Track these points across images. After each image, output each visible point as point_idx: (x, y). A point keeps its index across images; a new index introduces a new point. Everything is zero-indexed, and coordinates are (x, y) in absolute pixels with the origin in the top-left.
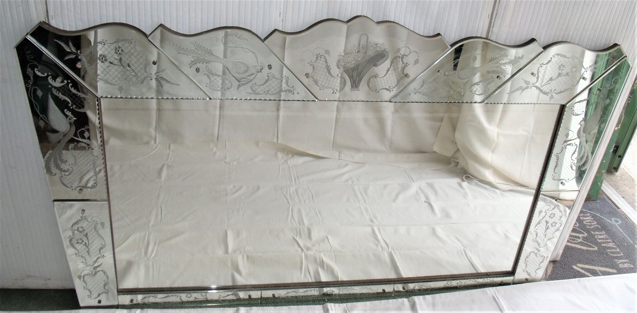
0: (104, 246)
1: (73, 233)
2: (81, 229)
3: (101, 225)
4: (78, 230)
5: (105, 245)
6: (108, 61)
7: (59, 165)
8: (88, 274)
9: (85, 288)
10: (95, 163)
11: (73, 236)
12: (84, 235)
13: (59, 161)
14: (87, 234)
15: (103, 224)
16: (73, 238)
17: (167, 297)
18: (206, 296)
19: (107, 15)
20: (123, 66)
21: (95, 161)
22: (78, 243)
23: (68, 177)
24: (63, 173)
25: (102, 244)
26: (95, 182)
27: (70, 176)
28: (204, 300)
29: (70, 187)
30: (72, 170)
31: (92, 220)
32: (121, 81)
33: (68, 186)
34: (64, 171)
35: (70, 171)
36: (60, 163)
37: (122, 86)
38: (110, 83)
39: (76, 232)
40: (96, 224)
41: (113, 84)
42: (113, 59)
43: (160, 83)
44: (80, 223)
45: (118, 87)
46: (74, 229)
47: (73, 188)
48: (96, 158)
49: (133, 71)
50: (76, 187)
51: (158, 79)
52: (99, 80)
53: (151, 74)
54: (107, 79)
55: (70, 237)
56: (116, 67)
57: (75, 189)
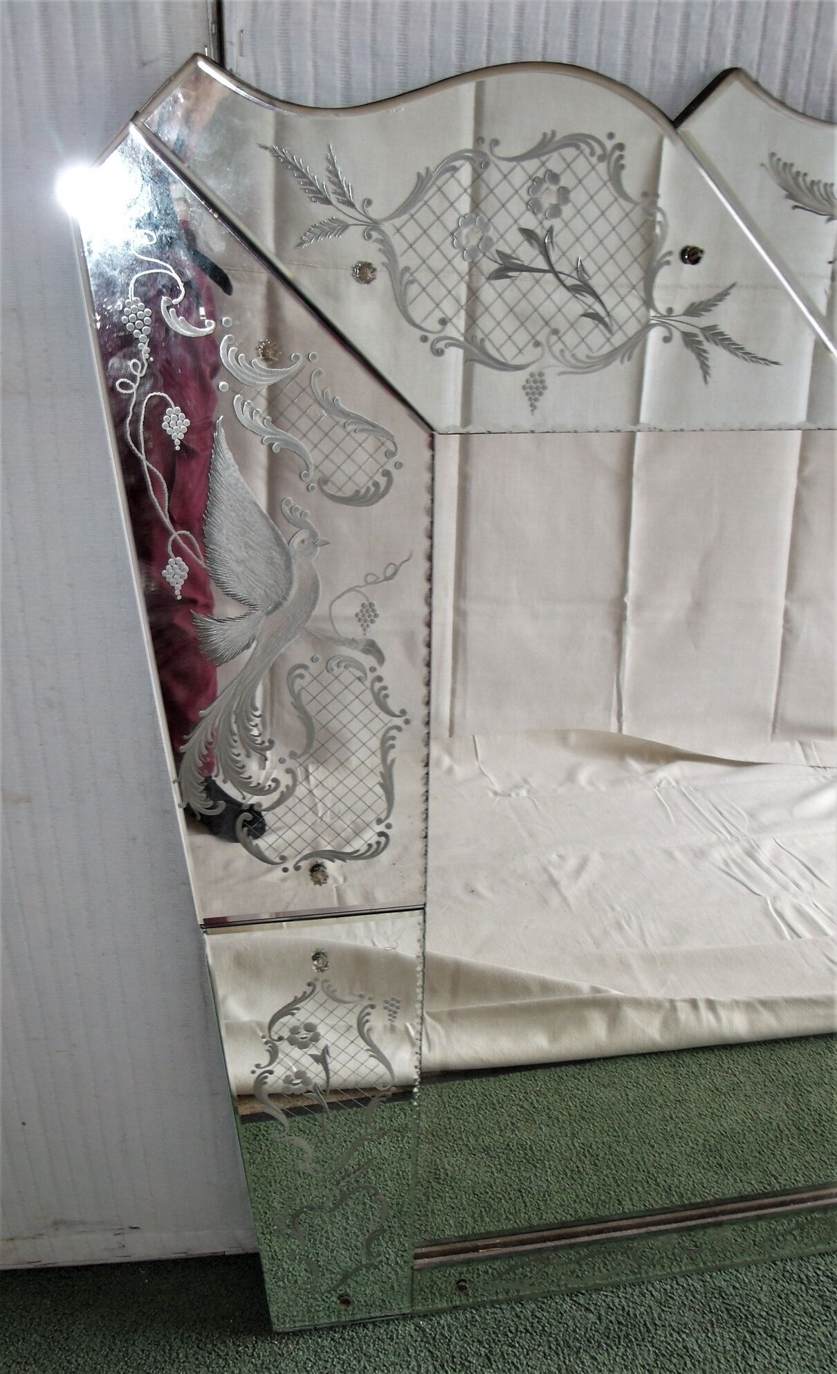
1: (274, 1052)
2: (304, 1035)
3: (386, 1008)
4: (292, 1041)
6: (493, 250)
7: (238, 762)
10: (391, 742)
11: (270, 1064)
12: (314, 1057)
13: (238, 744)
14: (326, 1051)
15: (393, 1007)
16: (271, 1072)
19: (490, 27)
20: (556, 274)
21: (393, 733)
26: (381, 828)
29: (277, 860)
30: (290, 782)
31: (351, 995)
32: (539, 349)
33: (271, 854)
35: (282, 788)
36: (243, 753)
37: (541, 374)
38: (490, 357)
39: (284, 1046)
40: (366, 1008)
41: (503, 366)
42: (515, 238)
43: (701, 355)
44: (302, 1011)
45: (522, 376)
46: (276, 1037)
47: (290, 865)
48: (399, 721)
49: (597, 297)
50: (300, 856)
51: (696, 335)
52: (447, 346)
53: (670, 310)
54: (482, 340)
55: (259, 1071)
56: (525, 279)
57: (297, 868)
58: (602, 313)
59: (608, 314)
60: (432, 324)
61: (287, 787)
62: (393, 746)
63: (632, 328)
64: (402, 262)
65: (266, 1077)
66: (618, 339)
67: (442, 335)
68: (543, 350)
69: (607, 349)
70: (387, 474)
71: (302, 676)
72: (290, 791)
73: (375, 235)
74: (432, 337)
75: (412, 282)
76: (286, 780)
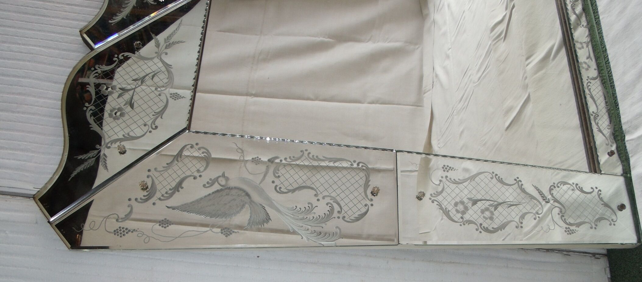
0: (494, 175)
1: (470, 222)
2: (461, 207)
3: (447, 171)
4: (463, 213)
5: (493, 173)
6: (123, 107)
7: (317, 218)
8: (561, 215)
9: (594, 226)
10: (315, 157)
11: (476, 224)
12: (473, 205)
14: (470, 199)
15: (446, 168)
16: (481, 224)
17: (592, 97)
18: (581, 43)
20: (136, 88)
21: (311, 156)
22: (491, 218)
23: (345, 208)
24: (336, 214)
25: (492, 178)
27: (342, 204)
28: (590, 46)
29: (367, 207)
30: (329, 198)
31: (439, 185)
32: (162, 94)
33: (364, 210)
34: (332, 210)
35: (331, 202)
36: (313, 215)
37: (171, 94)
38: (162, 110)
39: (467, 217)
40: (447, 180)
41: (166, 107)
42: (121, 100)
43: (174, 43)
44: (447, 207)
45: (170, 100)
46: (461, 220)
47: (369, 203)
48: (306, 153)
49: (147, 75)
50: (366, 198)
51: (167, 45)
52: (154, 124)
53: (156, 53)
54: (155, 113)
55: (480, 230)
56: (136, 98)
57: (372, 200)
58: (153, 74)
59: (153, 72)
60: (145, 129)
61: (331, 199)
62: (317, 157)
63: (160, 65)
64: (121, 137)
65: (484, 227)
66: (163, 69)
67: (150, 126)
68: (162, 93)
69: (166, 73)
70: (199, 149)
71: (280, 188)
72: (333, 198)
73: (109, 145)
74: (150, 129)
75: (128, 134)
76: (328, 200)
